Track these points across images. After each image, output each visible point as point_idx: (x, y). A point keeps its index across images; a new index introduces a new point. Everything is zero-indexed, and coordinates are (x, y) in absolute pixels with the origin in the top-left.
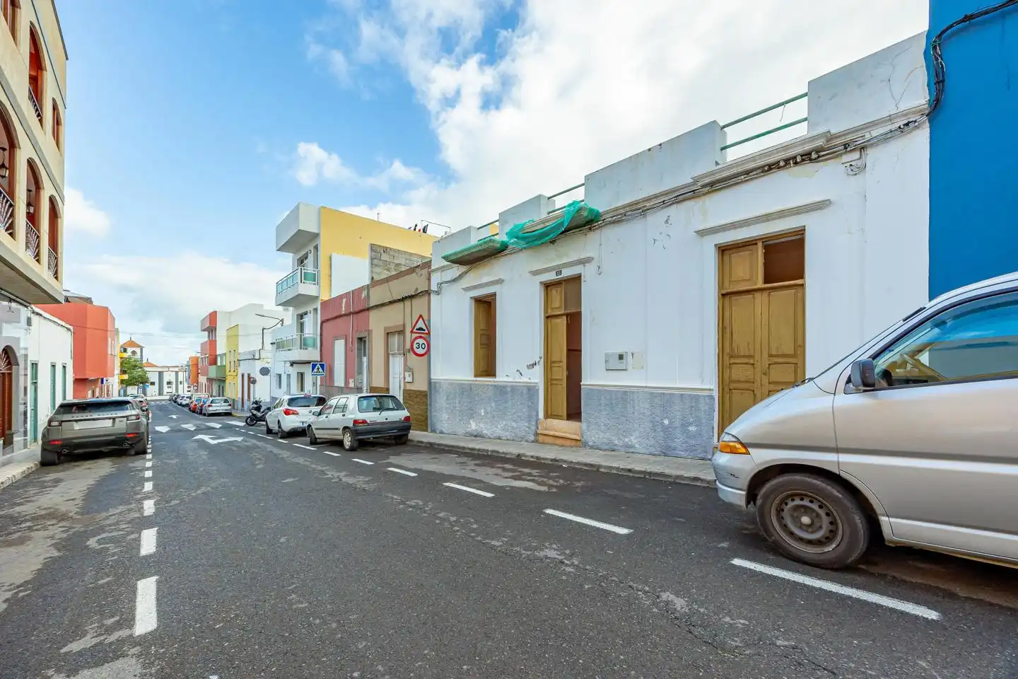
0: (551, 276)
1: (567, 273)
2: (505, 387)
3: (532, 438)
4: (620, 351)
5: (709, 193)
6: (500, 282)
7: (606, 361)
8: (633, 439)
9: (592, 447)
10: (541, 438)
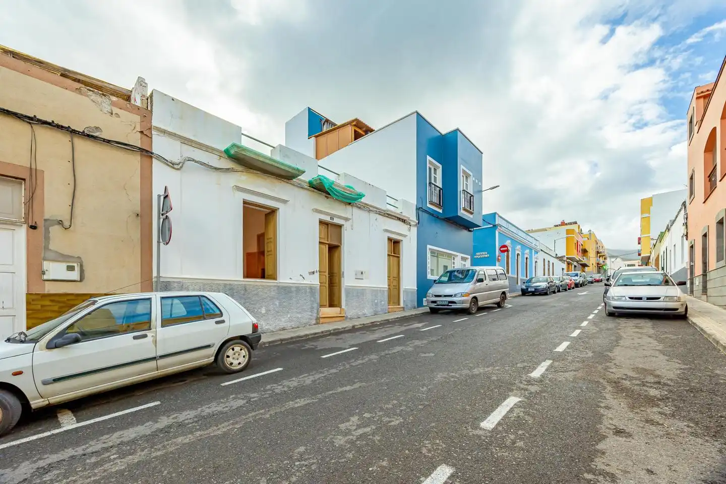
0: (327, 219)
1: (336, 221)
2: (290, 287)
3: (314, 322)
4: (362, 270)
5: (387, 217)
6: (285, 202)
7: (356, 275)
8: (366, 311)
9: (350, 319)
10: (322, 320)
